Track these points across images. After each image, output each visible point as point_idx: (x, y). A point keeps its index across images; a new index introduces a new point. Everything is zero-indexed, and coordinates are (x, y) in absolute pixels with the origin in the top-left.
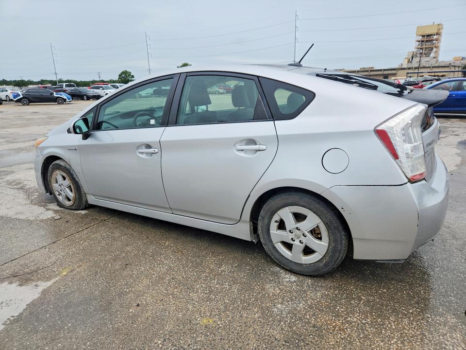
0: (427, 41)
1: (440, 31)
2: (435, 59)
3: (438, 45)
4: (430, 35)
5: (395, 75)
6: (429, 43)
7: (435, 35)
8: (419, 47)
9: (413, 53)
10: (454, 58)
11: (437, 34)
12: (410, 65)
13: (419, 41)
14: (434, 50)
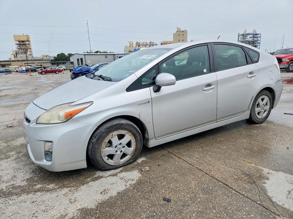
0: (23, 45)
1: (29, 39)
2: (31, 56)
3: (30, 47)
4: (24, 41)
5: (10, 65)
6: (25, 46)
7: (26, 41)
8: (19, 48)
9: (16, 51)
10: (42, 55)
11: (28, 41)
12: (16, 59)
13: (17, 44)
14: (29, 50)
